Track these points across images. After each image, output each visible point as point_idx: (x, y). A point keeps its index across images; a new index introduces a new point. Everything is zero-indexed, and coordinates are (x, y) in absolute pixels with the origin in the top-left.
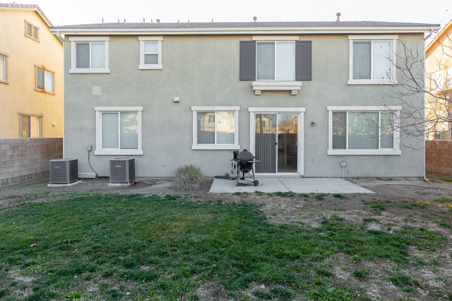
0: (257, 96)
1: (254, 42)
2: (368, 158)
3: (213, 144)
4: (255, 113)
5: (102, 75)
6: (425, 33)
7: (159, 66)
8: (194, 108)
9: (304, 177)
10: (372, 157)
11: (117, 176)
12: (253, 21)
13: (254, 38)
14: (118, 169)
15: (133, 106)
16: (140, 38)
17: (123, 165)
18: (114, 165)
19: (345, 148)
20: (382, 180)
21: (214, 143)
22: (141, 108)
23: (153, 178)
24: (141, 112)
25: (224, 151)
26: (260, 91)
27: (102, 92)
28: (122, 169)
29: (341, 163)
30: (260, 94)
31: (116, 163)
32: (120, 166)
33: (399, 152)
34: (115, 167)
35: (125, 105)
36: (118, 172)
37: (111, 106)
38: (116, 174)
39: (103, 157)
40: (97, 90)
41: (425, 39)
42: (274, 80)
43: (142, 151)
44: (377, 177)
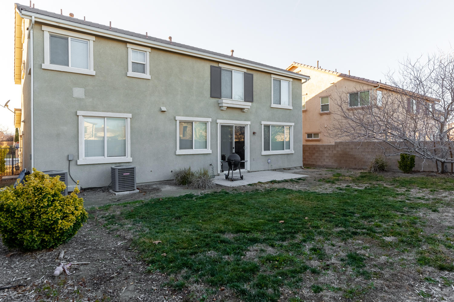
0: (222, 111)
1: (220, 68)
2: (280, 156)
3: (192, 150)
4: (221, 124)
5: (84, 76)
6: (302, 80)
7: (147, 76)
8: (178, 118)
9: (249, 172)
10: (282, 155)
11: (125, 184)
12: (169, 40)
13: (220, 65)
14: (126, 176)
15: (120, 112)
16: (129, 45)
17: (131, 172)
18: (122, 173)
19: (269, 150)
20: (286, 170)
21: (192, 148)
22: (130, 115)
23: (141, 184)
24: (130, 119)
25: (200, 155)
26: (226, 108)
27: (85, 95)
28: (131, 176)
29: (268, 160)
30: (225, 109)
31: (125, 171)
32: (129, 174)
33: (293, 152)
34: (123, 175)
35: (113, 112)
36: (126, 180)
37: (97, 111)
38: (124, 182)
39: (87, 167)
40: (78, 92)
41: (302, 83)
42: (231, 99)
43: (132, 158)
44: (284, 168)
